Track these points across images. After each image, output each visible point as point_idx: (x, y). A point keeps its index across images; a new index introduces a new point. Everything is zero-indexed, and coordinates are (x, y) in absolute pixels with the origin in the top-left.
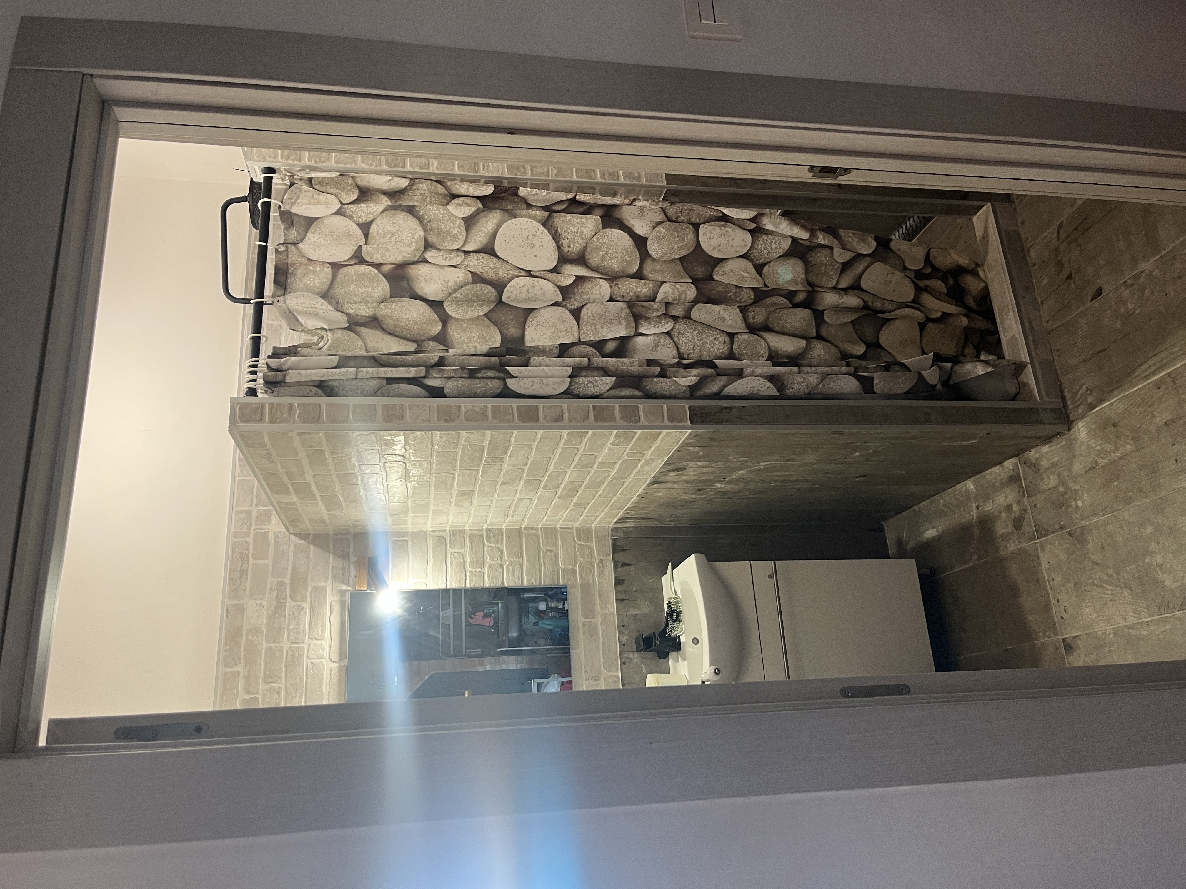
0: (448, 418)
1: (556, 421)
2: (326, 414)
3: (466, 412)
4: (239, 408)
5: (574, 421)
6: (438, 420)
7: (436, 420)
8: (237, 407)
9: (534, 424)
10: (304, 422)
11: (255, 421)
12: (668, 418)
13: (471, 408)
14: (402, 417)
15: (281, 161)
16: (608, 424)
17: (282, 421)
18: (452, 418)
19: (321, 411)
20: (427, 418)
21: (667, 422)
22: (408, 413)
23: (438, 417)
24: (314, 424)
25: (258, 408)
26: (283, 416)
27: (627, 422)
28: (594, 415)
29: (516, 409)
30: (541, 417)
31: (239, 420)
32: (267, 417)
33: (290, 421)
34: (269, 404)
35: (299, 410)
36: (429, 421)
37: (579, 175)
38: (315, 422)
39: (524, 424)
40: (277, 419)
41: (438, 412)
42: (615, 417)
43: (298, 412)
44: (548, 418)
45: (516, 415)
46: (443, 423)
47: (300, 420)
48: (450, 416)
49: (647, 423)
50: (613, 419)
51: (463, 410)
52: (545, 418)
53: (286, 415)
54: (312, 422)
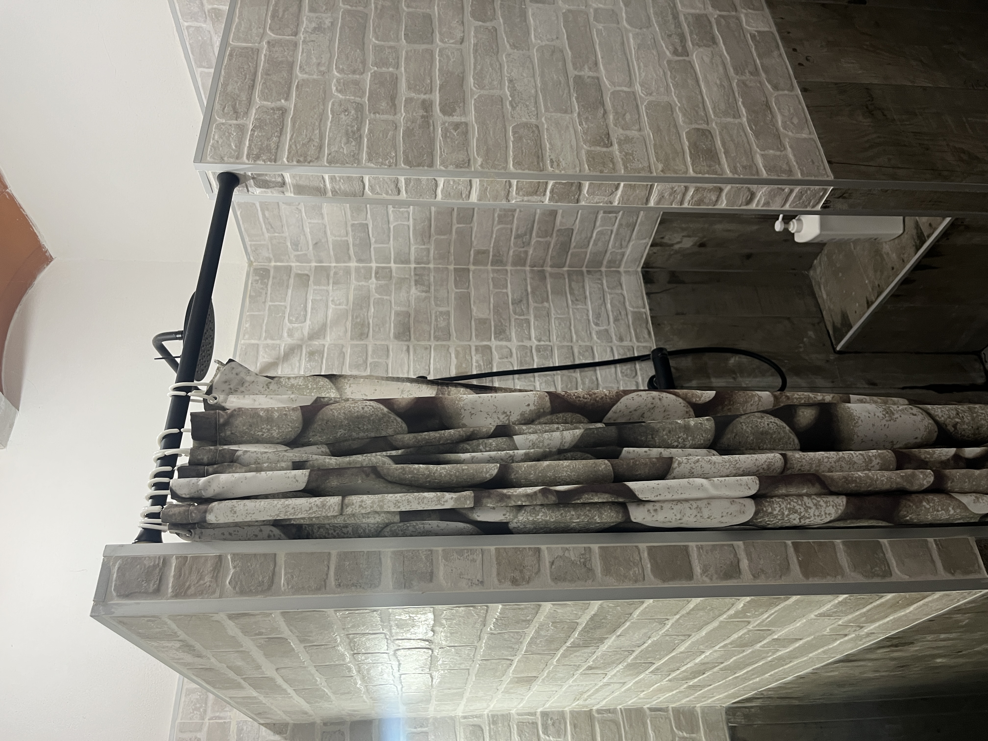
0: (517, 574)
1: (727, 576)
2: (285, 575)
3: (552, 563)
4: (119, 568)
5: (763, 576)
6: (500, 581)
7: (496, 581)
8: (114, 565)
9: (685, 584)
10: (242, 592)
11: (146, 594)
12: (943, 566)
13: (561, 553)
14: (431, 576)
15: (247, 161)
16: (829, 580)
17: (201, 593)
18: (527, 574)
19: (277, 569)
20: (479, 577)
21: (943, 575)
22: (442, 568)
23: (498, 574)
24: (259, 597)
25: (155, 567)
26: (202, 582)
27: (866, 577)
28: (800, 563)
29: (646, 554)
30: (697, 569)
31: (114, 594)
32: (170, 585)
33: (214, 592)
34: (177, 558)
35: (234, 567)
36: (482, 582)
37: (698, 169)
38: (263, 592)
39: (666, 585)
40: (189, 587)
41: (499, 564)
42: (841, 567)
43: (232, 571)
44: (712, 570)
45: (649, 566)
46: (508, 587)
47: (234, 588)
48: (521, 571)
49: (906, 578)
50: (838, 570)
51: (546, 557)
52: (705, 571)
53: (207, 579)
54: (257, 593)
